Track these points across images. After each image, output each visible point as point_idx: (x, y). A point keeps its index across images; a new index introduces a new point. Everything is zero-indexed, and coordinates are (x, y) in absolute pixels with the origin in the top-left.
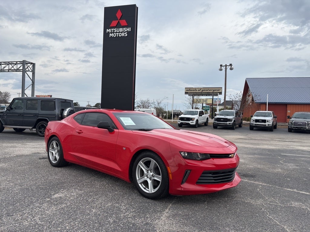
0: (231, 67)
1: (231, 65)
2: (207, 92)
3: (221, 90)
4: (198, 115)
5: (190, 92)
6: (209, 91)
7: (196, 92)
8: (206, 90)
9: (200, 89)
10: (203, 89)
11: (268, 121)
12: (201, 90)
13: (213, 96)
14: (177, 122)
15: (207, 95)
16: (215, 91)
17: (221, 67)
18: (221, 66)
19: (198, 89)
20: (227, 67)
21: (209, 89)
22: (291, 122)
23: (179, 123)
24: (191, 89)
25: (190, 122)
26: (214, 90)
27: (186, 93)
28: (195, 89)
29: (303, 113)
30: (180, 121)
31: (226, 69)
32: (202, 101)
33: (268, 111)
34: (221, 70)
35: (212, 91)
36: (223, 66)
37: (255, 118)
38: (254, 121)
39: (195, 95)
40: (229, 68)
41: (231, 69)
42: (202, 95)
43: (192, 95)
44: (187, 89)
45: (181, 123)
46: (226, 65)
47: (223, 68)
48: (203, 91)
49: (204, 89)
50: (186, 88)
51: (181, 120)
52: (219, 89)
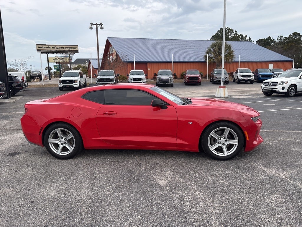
0: (102, 26)
1: (101, 24)
2: (63, 50)
3: (77, 48)
4: (79, 77)
5: (42, 49)
6: (64, 49)
7: (50, 50)
8: (62, 48)
9: (54, 47)
10: (57, 47)
11: (143, 79)
12: (56, 48)
13: (70, 55)
14: (58, 85)
15: (63, 53)
16: (71, 49)
17: (91, 26)
18: (91, 24)
19: (52, 47)
20: (98, 26)
21: (65, 47)
22: (159, 78)
23: (61, 86)
24: (43, 46)
25: (73, 85)
26: (69, 48)
27: (38, 51)
28: (49, 46)
29: (165, 70)
30: (61, 84)
31: (97, 28)
32: (58, 60)
33: (136, 69)
34: (91, 28)
35: (68, 49)
36: (94, 25)
37: (131, 77)
38: (132, 79)
39: (49, 53)
40: (99, 27)
41: (102, 28)
42: (58, 53)
43: (46, 53)
44: (39, 46)
45: (63, 86)
46: (96, 23)
47: (94, 27)
48: (59, 49)
49: (59, 47)
50: (37, 45)
51: (63, 83)
52: (75, 47)
